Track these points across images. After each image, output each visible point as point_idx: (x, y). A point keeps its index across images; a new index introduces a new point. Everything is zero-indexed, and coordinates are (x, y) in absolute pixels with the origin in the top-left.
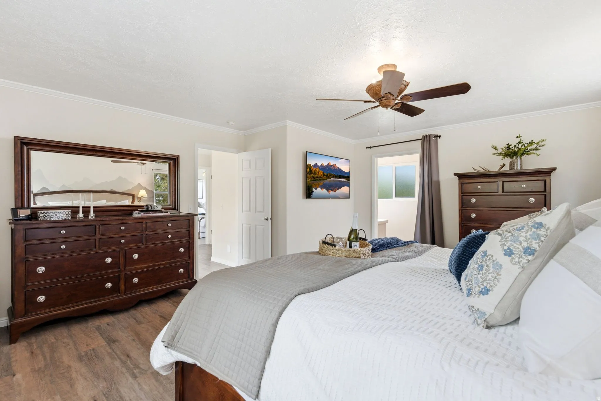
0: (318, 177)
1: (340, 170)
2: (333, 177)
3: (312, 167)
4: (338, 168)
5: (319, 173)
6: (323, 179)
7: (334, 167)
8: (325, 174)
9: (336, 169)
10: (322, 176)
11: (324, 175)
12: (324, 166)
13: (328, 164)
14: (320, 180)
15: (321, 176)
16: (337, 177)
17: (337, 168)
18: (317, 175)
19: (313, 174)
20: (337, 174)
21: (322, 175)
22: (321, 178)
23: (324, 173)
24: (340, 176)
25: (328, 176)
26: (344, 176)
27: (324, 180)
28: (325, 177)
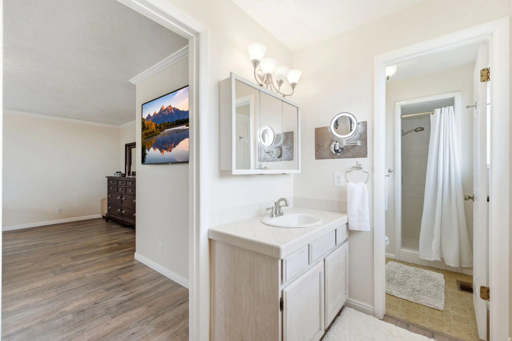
0: (150, 133)
1: (177, 111)
2: (168, 127)
3: (146, 121)
4: (174, 109)
5: (152, 126)
6: (156, 133)
7: (168, 111)
8: (158, 125)
9: (171, 113)
10: (155, 131)
11: (156, 128)
12: (157, 114)
13: (161, 109)
14: (153, 136)
15: (153, 130)
16: (172, 125)
17: (173, 111)
18: (149, 130)
19: (146, 130)
20: (172, 121)
21: (155, 128)
22: (154, 132)
23: (156, 125)
24: (176, 121)
25: (161, 129)
26: (183, 119)
27: (156, 135)
28: (158, 129)
